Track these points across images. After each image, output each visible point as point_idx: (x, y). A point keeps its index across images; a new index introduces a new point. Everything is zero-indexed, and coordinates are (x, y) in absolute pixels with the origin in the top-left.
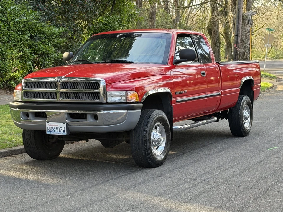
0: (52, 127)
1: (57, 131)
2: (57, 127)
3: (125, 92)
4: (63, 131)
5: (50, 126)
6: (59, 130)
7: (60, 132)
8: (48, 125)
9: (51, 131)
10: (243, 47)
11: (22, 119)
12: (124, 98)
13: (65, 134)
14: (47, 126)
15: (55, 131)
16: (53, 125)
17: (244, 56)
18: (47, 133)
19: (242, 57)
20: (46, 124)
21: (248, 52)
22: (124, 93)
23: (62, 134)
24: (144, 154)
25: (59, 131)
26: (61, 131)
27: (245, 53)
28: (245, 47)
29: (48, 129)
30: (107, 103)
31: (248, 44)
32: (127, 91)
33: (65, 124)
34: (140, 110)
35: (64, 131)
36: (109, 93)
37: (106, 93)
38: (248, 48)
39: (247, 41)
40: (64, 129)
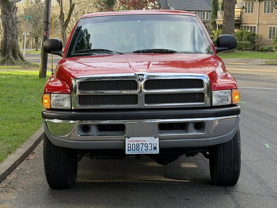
0: (136, 143)
1: (143, 149)
2: (144, 143)
4: (153, 148)
5: (131, 143)
6: (147, 147)
7: (148, 150)
8: (129, 141)
9: (134, 149)
10: (10, 35)
13: (157, 152)
14: (127, 143)
15: (140, 150)
16: (137, 141)
17: (11, 45)
18: (127, 152)
19: (9, 45)
20: (125, 141)
21: (16, 40)
23: (152, 152)
25: (146, 149)
26: (149, 148)
27: (12, 42)
28: (12, 35)
29: (129, 146)
30: (212, 107)
31: (15, 32)
33: (157, 138)
35: (155, 148)
37: (211, 93)
38: (15, 36)
39: (14, 29)
40: (155, 146)
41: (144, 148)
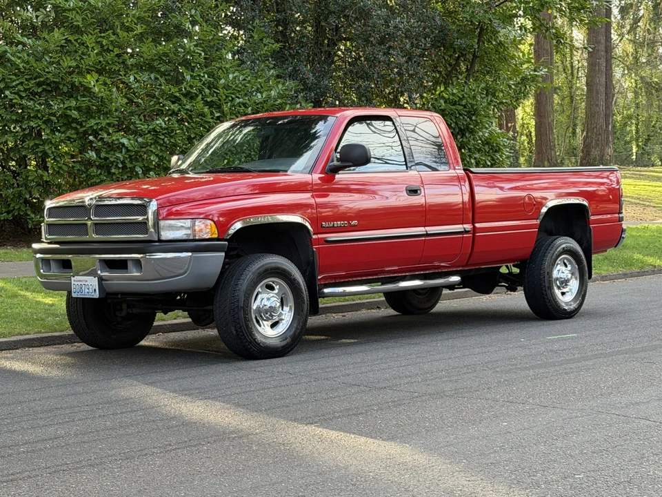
0: (79, 284)
2: (86, 283)
3: (189, 220)
4: (93, 291)
5: (76, 283)
6: (89, 289)
7: (90, 293)
8: (74, 281)
9: (78, 291)
11: (42, 271)
12: (189, 232)
13: (97, 295)
14: (73, 283)
15: (84, 292)
16: (80, 281)
18: (73, 295)
20: (71, 280)
22: (188, 223)
23: (94, 295)
24: (234, 332)
26: (91, 291)
29: (74, 287)
30: (160, 241)
32: (193, 219)
33: (97, 278)
34: (223, 254)
35: (95, 290)
36: (162, 223)
37: (159, 224)
40: (95, 288)
41: (87, 290)
